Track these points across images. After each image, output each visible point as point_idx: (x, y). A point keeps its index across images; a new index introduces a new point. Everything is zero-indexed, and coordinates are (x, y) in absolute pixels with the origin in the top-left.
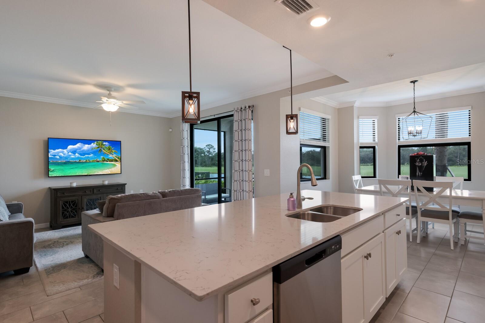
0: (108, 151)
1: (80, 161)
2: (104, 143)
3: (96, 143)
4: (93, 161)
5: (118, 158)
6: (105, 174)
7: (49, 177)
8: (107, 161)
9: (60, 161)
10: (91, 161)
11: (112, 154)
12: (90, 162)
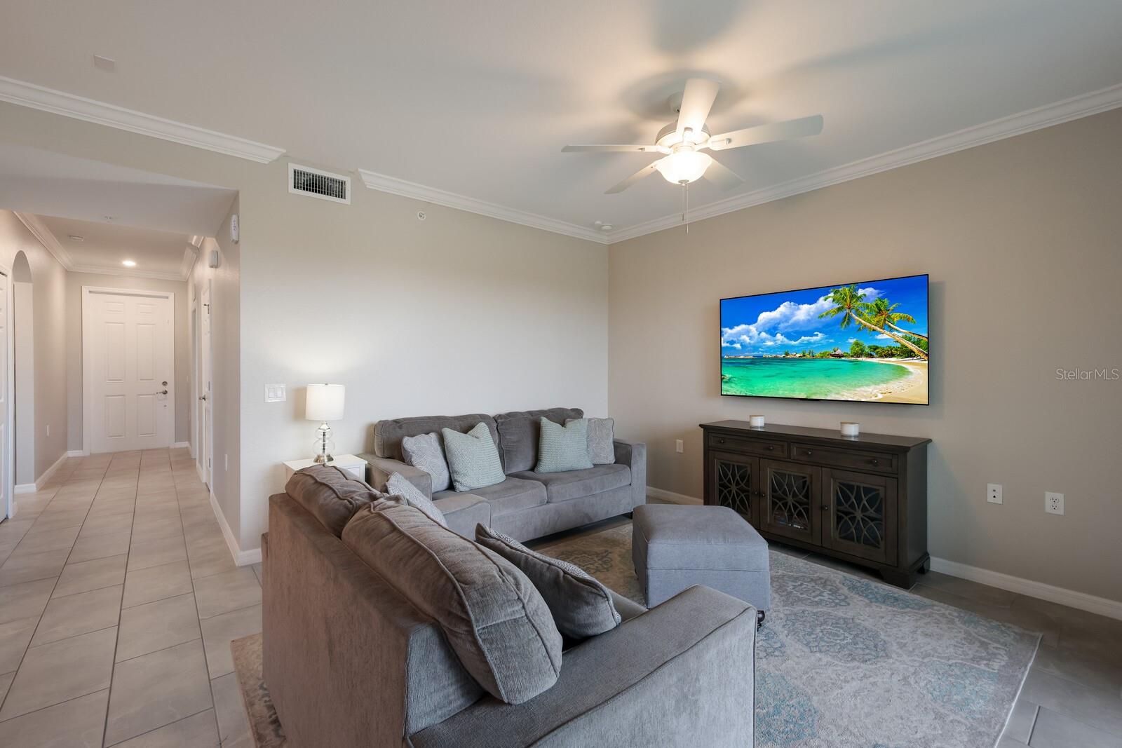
0: (876, 319)
1: (787, 354)
2: (861, 292)
3: (832, 294)
4: (823, 357)
5: (917, 343)
6: (863, 400)
7: (722, 395)
8: (871, 356)
9: (742, 357)
10: (817, 354)
11: (891, 329)
12: (814, 358)
